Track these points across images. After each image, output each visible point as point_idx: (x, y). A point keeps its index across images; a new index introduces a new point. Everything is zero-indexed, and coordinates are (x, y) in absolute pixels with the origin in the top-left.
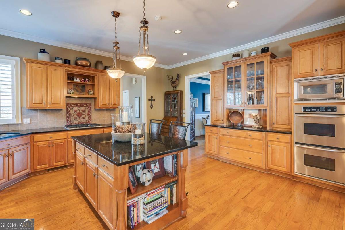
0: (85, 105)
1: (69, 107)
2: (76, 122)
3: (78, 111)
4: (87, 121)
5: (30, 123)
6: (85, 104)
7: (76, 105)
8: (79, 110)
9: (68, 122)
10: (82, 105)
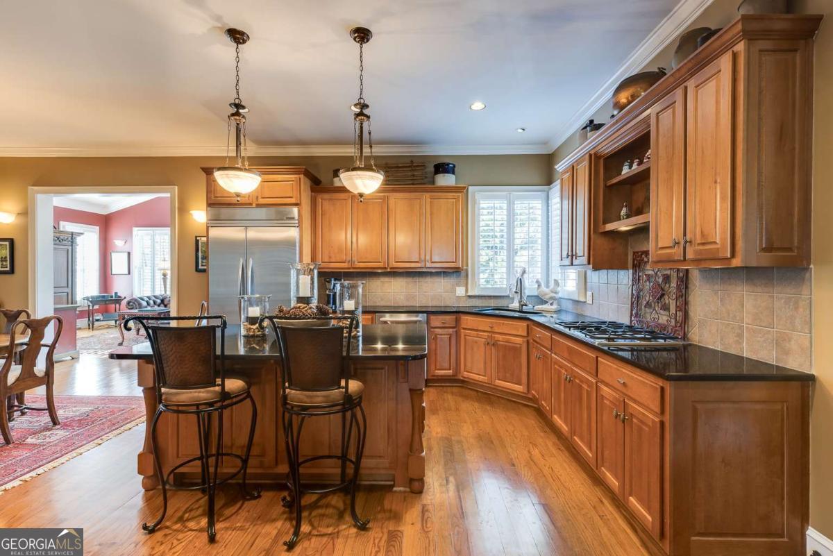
1: (638, 263)
3: (653, 279)
4: (673, 323)
5: (591, 303)
8: (656, 275)
9: (634, 312)
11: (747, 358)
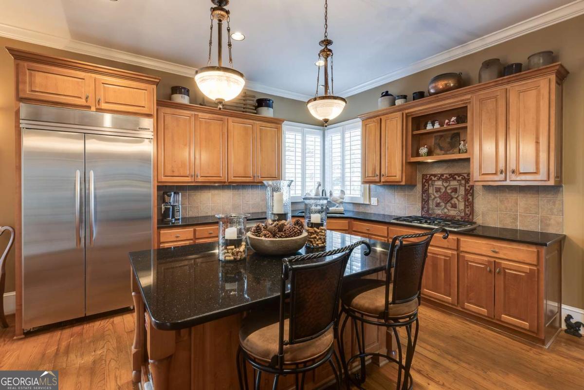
0: (459, 177)
1: (427, 181)
2: (438, 211)
3: (443, 190)
4: (463, 214)
5: (377, 205)
6: (459, 175)
7: (440, 177)
8: (446, 188)
9: (425, 209)
10: (452, 177)
11: (519, 230)
